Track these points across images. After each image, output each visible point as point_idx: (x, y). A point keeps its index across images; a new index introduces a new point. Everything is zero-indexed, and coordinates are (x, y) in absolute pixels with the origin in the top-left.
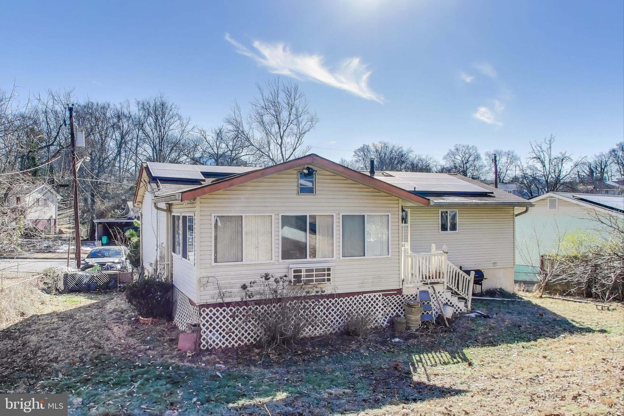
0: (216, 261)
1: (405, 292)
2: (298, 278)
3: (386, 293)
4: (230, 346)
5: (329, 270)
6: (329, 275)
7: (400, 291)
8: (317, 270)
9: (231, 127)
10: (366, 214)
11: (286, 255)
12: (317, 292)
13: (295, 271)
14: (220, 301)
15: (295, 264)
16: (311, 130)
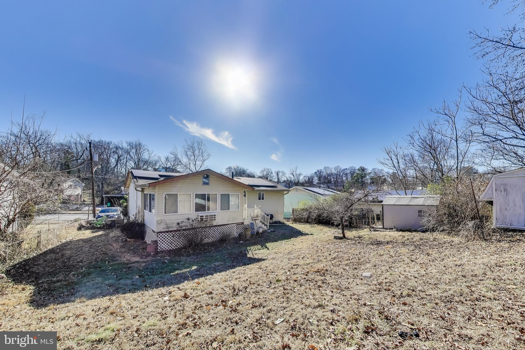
0: (165, 213)
1: (245, 224)
2: (202, 219)
3: (238, 224)
4: (171, 249)
5: (215, 216)
6: (215, 218)
7: (243, 223)
8: (210, 216)
9: (172, 156)
10: (230, 194)
11: (197, 210)
12: (210, 225)
13: (201, 217)
14: (167, 230)
15: (201, 213)
16: (208, 159)
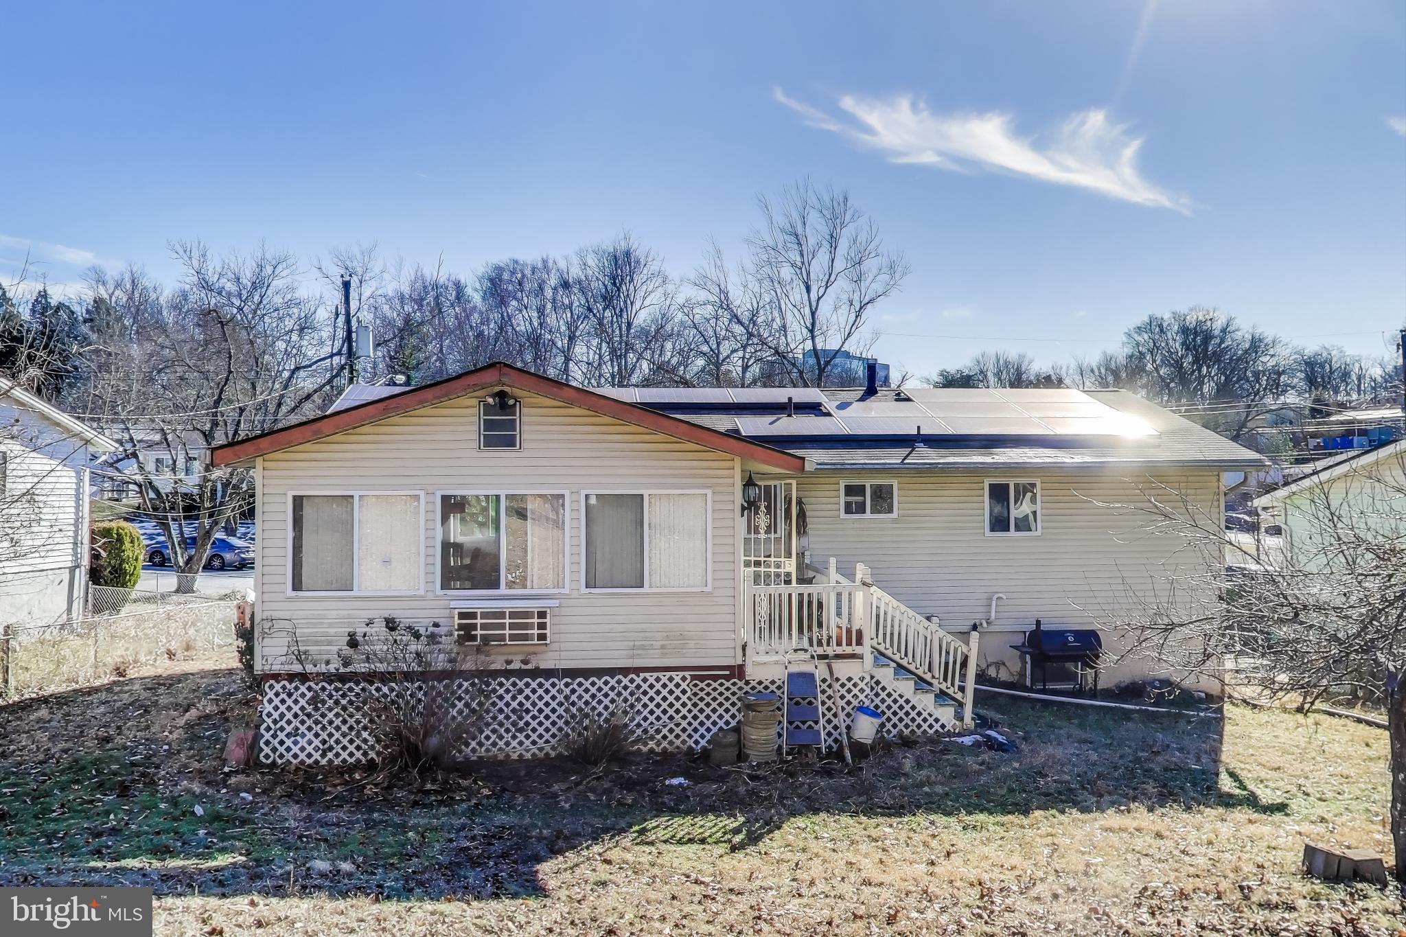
0: (297, 585)
1: (752, 673)
2: (467, 633)
3: (702, 674)
5: (542, 615)
6: (542, 626)
7: (738, 672)
8: (513, 615)
9: (703, 295)
10: (646, 493)
11: (449, 578)
13: (462, 616)
14: (297, 668)
